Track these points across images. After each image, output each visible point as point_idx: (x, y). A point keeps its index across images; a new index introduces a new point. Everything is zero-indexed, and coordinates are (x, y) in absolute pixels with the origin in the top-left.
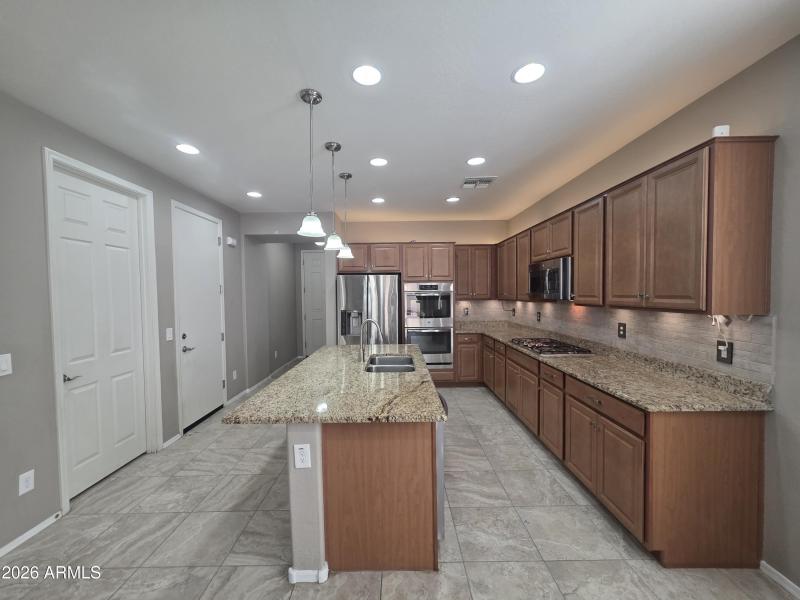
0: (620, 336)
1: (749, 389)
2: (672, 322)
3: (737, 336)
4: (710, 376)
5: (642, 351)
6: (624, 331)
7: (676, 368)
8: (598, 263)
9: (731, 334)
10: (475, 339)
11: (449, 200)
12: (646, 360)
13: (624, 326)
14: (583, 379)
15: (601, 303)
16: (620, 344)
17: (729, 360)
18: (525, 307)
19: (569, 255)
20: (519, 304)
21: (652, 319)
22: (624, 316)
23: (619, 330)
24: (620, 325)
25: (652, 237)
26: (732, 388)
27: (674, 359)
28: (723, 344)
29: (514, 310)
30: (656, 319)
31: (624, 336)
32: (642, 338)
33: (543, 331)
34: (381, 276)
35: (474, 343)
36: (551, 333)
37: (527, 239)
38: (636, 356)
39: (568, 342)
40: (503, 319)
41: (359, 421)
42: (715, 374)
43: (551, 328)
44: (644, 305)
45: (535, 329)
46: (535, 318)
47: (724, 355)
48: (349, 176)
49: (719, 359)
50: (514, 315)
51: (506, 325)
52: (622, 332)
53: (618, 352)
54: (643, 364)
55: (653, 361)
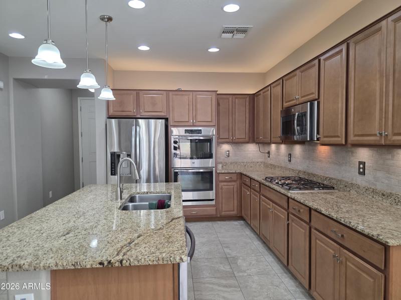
0: (360, 173)
5: (379, 187)
6: (364, 168)
8: (341, 105)
10: (234, 177)
11: (210, 50)
12: (384, 195)
13: (364, 163)
15: (344, 143)
16: (359, 180)
18: (278, 149)
19: (315, 100)
20: (273, 146)
21: (390, 157)
22: (364, 154)
23: (359, 168)
24: (360, 163)
25: (391, 77)
29: (269, 153)
30: (393, 156)
31: (363, 173)
32: (380, 174)
33: (293, 170)
34: (152, 121)
35: (235, 181)
36: (299, 171)
37: (279, 88)
38: (374, 191)
39: (315, 179)
40: (260, 160)
41: (88, 266)
43: (300, 168)
44: (383, 142)
45: (286, 169)
46: (287, 159)
48: (110, 19)
50: (269, 157)
51: (262, 165)
52: (362, 169)
53: (359, 188)
54: (380, 198)
55: (390, 195)
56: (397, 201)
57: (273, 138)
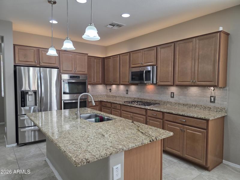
0: (171, 97)
1: (221, 110)
2: (194, 90)
3: (216, 94)
4: (208, 107)
5: (181, 102)
6: (173, 95)
7: (196, 106)
9: (215, 93)
13: (173, 93)
16: (171, 100)
17: (214, 102)
18: (117, 88)
19: (155, 65)
20: (114, 87)
21: (186, 90)
22: (173, 89)
23: (171, 95)
24: (171, 93)
26: (215, 110)
27: (194, 103)
28: (213, 97)
29: (110, 90)
30: (187, 90)
31: (173, 97)
32: (181, 97)
33: (130, 98)
35: (98, 106)
36: (135, 98)
38: (179, 104)
40: (104, 94)
41: (146, 143)
42: (210, 106)
43: (135, 96)
44: (193, 84)
46: (125, 93)
47: (212, 100)
49: (211, 102)
50: (111, 92)
51: (106, 97)
52: (172, 95)
53: (171, 103)
54: (183, 106)
55: (187, 105)
56: (190, 106)
57: (122, 82)
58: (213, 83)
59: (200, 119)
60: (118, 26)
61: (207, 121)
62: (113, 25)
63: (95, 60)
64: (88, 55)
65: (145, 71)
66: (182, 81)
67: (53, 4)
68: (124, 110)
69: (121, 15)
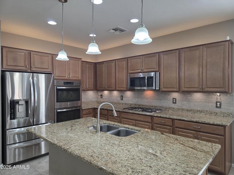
0: (173, 103)
1: (228, 115)
2: (198, 96)
3: (222, 99)
4: (214, 113)
5: (184, 107)
6: (176, 101)
7: (201, 112)
9: (220, 99)
10: (91, 111)
12: (188, 110)
13: (176, 99)
14: (189, 120)
16: (173, 106)
17: (220, 107)
19: (157, 71)
20: (106, 92)
21: (189, 96)
22: (175, 95)
23: (173, 101)
24: (173, 99)
26: (222, 115)
27: (199, 109)
28: (219, 102)
29: (101, 95)
30: (191, 95)
31: (175, 103)
32: (184, 103)
33: (126, 104)
36: (131, 104)
37: (124, 62)
38: (182, 109)
42: (216, 112)
43: (131, 102)
45: (120, 104)
46: (119, 99)
47: (218, 105)
49: (217, 107)
50: (102, 98)
51: (96, 103)
52: (174, 101)
53: (174, 108)
54: (186, 112)
55: (191, 110)
56: (195, 112)
57: (118, 88)
58: (224, 89)
59: (217, 125)
60: (122, 31)
61: (224, 126)
62: (116, 30)
63: (87, 65)
64: (82, 60)
65: (146, 77)
66: (188, 87)
67: (64, 2)
68: (123, 117)
69: (130, 20)
